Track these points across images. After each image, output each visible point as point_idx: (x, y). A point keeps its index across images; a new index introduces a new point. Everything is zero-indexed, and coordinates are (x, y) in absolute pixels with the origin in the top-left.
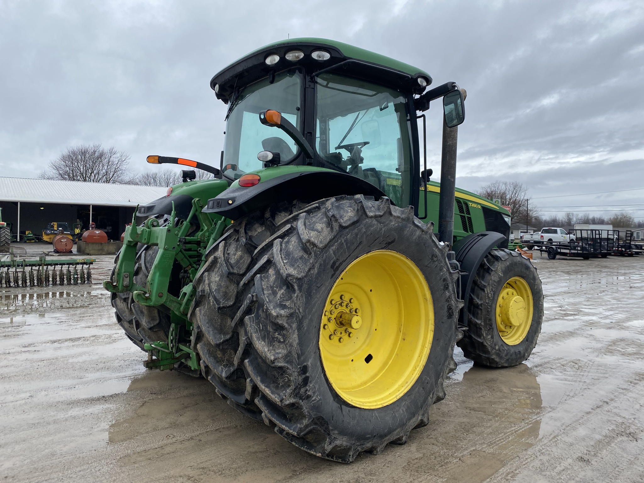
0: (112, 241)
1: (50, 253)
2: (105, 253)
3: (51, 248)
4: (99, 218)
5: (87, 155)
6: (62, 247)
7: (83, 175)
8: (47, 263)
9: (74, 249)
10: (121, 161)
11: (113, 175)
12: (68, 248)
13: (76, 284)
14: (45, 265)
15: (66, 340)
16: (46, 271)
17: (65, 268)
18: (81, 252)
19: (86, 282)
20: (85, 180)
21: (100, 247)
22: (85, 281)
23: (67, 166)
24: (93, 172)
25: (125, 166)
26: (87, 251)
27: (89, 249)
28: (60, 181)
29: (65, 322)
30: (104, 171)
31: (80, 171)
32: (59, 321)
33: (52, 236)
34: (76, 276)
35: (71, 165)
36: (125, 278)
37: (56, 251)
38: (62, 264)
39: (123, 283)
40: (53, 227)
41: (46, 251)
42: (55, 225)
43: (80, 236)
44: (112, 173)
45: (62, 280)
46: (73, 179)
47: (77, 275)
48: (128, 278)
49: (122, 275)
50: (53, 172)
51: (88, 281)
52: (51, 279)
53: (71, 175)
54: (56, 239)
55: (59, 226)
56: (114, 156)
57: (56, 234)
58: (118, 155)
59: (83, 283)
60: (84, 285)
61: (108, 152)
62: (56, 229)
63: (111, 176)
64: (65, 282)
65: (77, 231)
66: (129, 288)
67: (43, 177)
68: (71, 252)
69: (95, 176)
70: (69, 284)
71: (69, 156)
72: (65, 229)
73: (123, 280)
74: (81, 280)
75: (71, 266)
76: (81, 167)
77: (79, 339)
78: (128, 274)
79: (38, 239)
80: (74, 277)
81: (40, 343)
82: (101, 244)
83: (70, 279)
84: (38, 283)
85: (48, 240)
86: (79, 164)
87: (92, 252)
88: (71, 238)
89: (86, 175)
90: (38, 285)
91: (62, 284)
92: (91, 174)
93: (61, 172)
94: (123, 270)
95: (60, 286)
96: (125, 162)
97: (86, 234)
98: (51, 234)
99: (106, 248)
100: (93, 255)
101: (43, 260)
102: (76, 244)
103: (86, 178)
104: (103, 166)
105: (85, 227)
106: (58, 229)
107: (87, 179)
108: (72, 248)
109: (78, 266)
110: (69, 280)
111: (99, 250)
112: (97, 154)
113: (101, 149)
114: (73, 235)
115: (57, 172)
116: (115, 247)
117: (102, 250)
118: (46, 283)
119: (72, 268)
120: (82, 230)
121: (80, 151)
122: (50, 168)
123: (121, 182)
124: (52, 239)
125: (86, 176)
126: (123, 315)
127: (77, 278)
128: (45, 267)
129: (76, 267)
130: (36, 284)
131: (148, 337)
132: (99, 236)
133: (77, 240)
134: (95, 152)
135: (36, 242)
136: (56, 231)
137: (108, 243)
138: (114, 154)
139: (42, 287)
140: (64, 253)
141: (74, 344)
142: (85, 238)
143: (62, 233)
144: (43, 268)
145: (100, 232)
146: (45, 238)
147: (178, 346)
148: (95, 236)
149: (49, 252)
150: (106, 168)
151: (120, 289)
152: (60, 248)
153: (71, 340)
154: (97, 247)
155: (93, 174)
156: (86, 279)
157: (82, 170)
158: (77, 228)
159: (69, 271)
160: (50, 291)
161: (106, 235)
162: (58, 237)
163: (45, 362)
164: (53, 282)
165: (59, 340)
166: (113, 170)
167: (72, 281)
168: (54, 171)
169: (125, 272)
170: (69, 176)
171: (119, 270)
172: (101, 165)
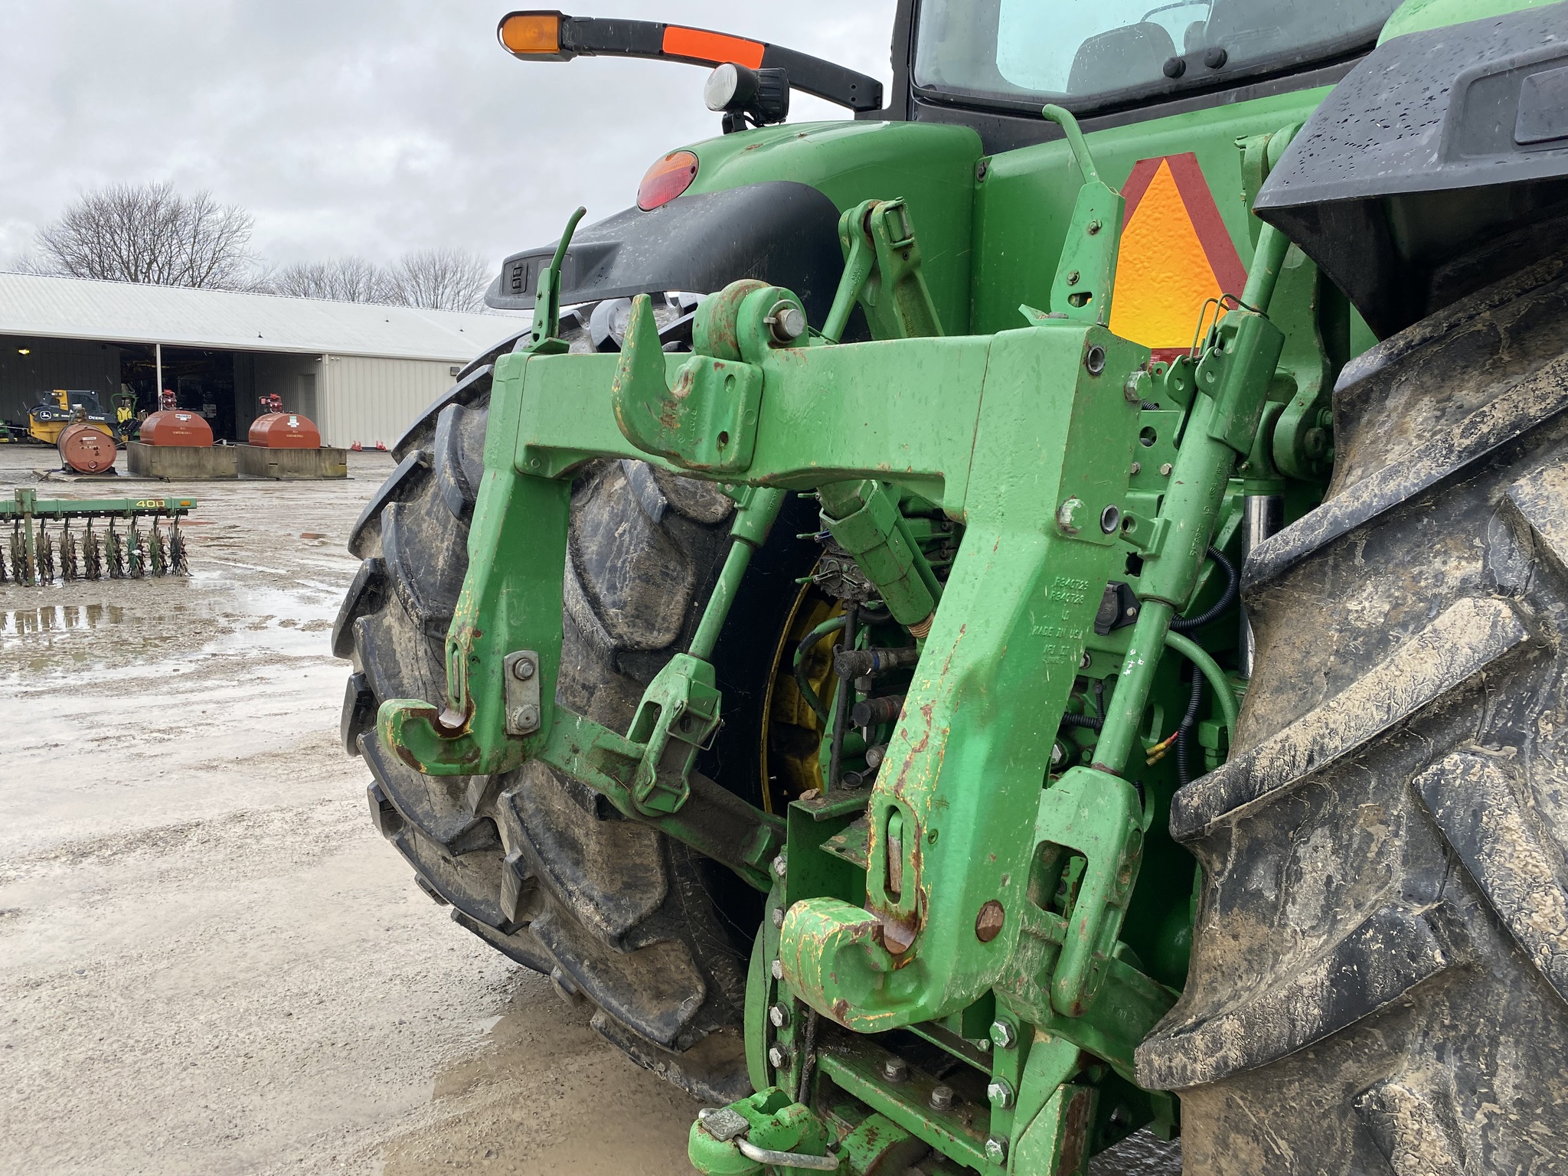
0: (225, 442)
1: (53, 475)
2: (205, 476)
3: (53, 461)
4: (180, 380)
5: (138, 215)
6: (84, 459)
7: (128, 268)
8: (43, 509)
9: (121, 464)
10: (228, 231)
11: (210, 268)
12: (102, 460)
13: (138, 574)
14: (36, 517)
15: (131, 845)
16: (41, 536)
17: (100, 525)
18: (140, 471)
19: (170, 569)
20: (135, 280)
21: (193, 460)
22: (165, 567)
23: (83, 241)
24: (155, 260)
25: (240, 246)
26: (158, 470)
27: (164, 462)
28: (67, 281)
29: (118, 738)
30: (185, 258)
31: (121, 257)
32: (93, 733)
33: (55, 428)
34: (137, 552)
35: (96, 240)
36: (514, 685)
37: (71, 470)
38: (91, 515)
39: (502, 715)
40: (55, 401)
41: (41, 468)
42: (63, 396)
43: (132, 428)
44: (206, 265)
45: (92, 561)
46: (103, 273)
47: (140, 548)
48: (534, 683)
49: (495, 664)
50: (50, 259)
51: (176, 566)
52: (56, 558)
53: (97, 267)
54: (67, 436)
55: (73, 399)
56: (211, 217)
57: (66, 421)
58: (220, 215)
59: (160, 571)
60: (163, 580)
61: (190, 208)
62: (64, 407)
63: (204, 271)
64: (104, 568)
65: (124, 414)
66: (535, 743)
67: (22, 267)
68: (112, 471)
69: (160, 272)
70: (116, 574)
71: (88, 217)
72: (91, 407)
73: (504, 698)
74: (153, 564)
75: (118, 521)
76: (123, 247)
77: (180, 832)
78: (533, 655)
79: (18, 434)
80: (130, 555)
81: (23, 859)
82: (197, 450)
83: (119, 560)
84: (16, 573)
85: (46, 438)
86: (116, 237)
87: (170, 472)
88: (110, 433)
89: (137, 266)
90: (17, 580)
91: (93, 574)
92: (150, 264)
93: (69, 258)
94: (502, 633)
95: (87, 584)
96: (239, 234)
97: (150, 422)
98: (54, 420)
99: (210, 463)
100: (174, 481)
101: (28, 502)
102: (124, 449)
103: (136, 275)
104: (181, 243)
105: (147, 403)
106: (70, 407)
107: (141, 277)
108: (113, 461)
109: (140, 520)
110: (116, 561)
111: (191, 467)
112: (162, 211)
113: (172, 198)
114: (114, 426)
115: (59, 259)
116: (235, 460)
117: (200, 466)
118: (42, 572)
119: (122, 525)
120: (135, 413)
121: (117, 201)
122: (39, 247)
123: (231, 287)
124: (55, 436)
125: (136, 270)
126: (419, 811)
127: (141, 557)
128: (36, 523)
129: (134, 523)
130: (9, 575)
131: (593, 967)
132: (188, 429)
133: (125, 438)
134: (156, 205)
135: (13, 442)
136: (67, 413)
137: (215, 447)
138: (209, 211)
139: (32, 585)
140: (92, 473)
141: (162, 864)
142: (147, 433)
143: (84, 420)
144: (28, 526)
145: (190, 416)
146: (38, 432)
147: (815, 1066)
148: (178, 429)
149: (50, 471)
150: (189, 251)
151: (486, 754)
152: (79, 460)
153: (149, 839)
154: (185, 459)
155: (155, 264)
156: (168, 561)
157: (124, 253)
158: (124, 407)
159: (115, 538)
160: (58, 602)
161: (207, 426)
162: (72, 430)
163: (44, 992)
164: (65, 570)
165: (103, 844)
166: (210, 255)
167: (126, 566)
168: (49, 255)
169: (511, 647)
170: (91, 270)
171: (476, 633)
172: (175, 241)
